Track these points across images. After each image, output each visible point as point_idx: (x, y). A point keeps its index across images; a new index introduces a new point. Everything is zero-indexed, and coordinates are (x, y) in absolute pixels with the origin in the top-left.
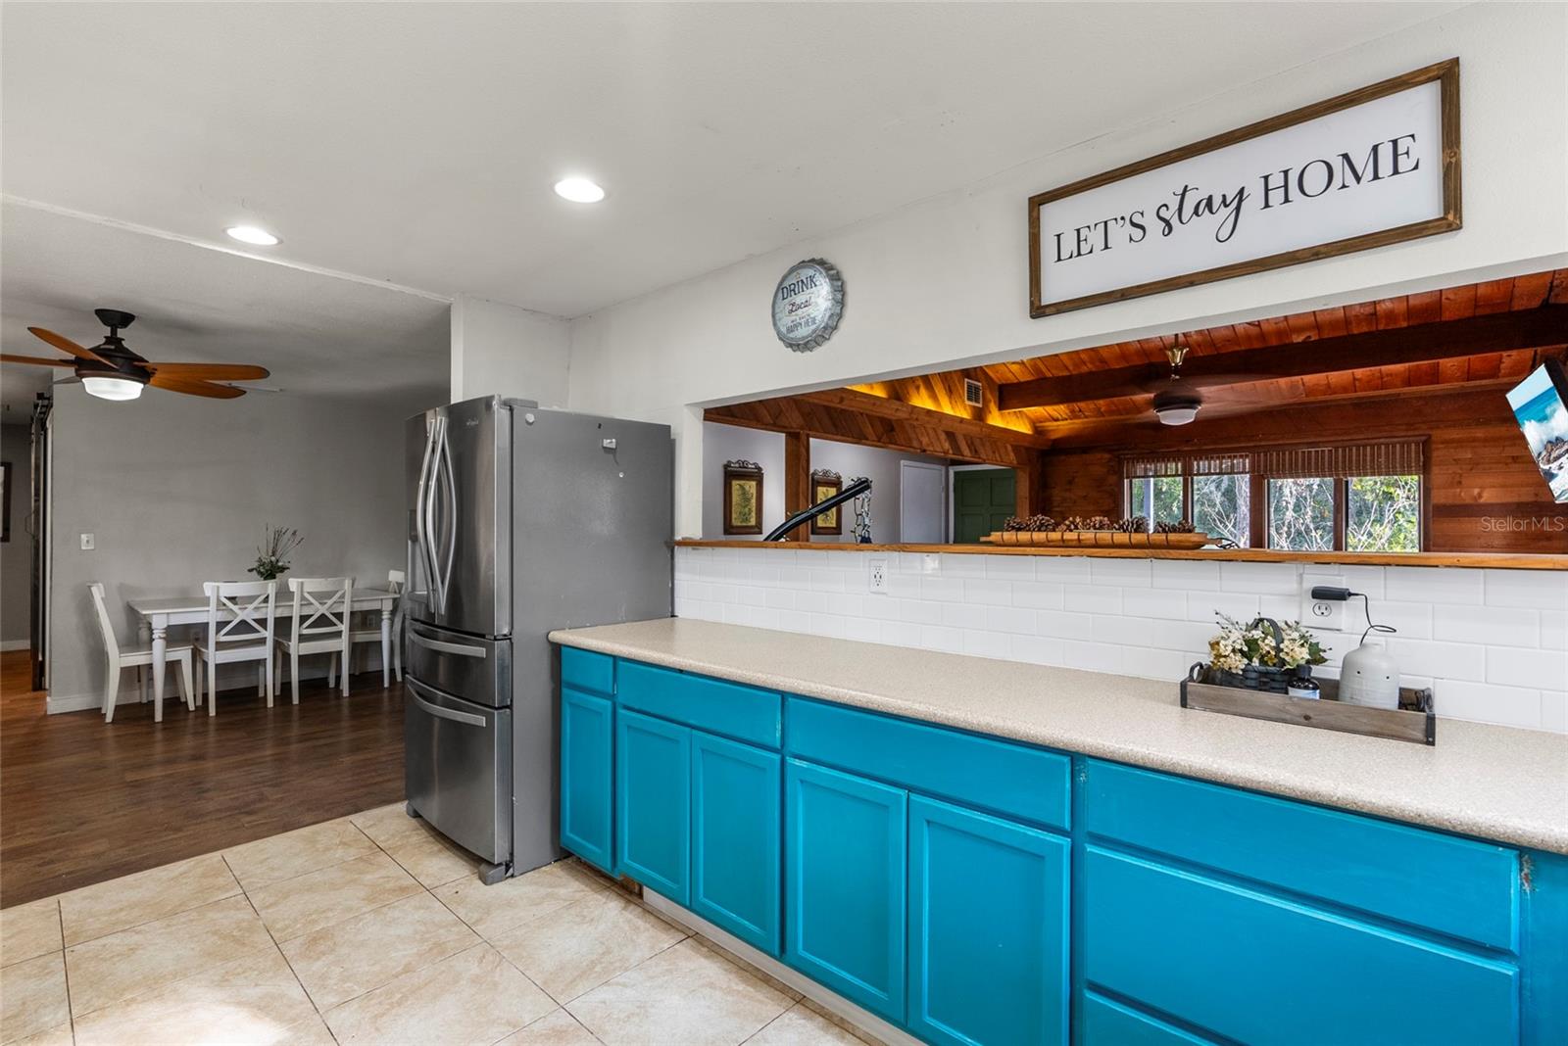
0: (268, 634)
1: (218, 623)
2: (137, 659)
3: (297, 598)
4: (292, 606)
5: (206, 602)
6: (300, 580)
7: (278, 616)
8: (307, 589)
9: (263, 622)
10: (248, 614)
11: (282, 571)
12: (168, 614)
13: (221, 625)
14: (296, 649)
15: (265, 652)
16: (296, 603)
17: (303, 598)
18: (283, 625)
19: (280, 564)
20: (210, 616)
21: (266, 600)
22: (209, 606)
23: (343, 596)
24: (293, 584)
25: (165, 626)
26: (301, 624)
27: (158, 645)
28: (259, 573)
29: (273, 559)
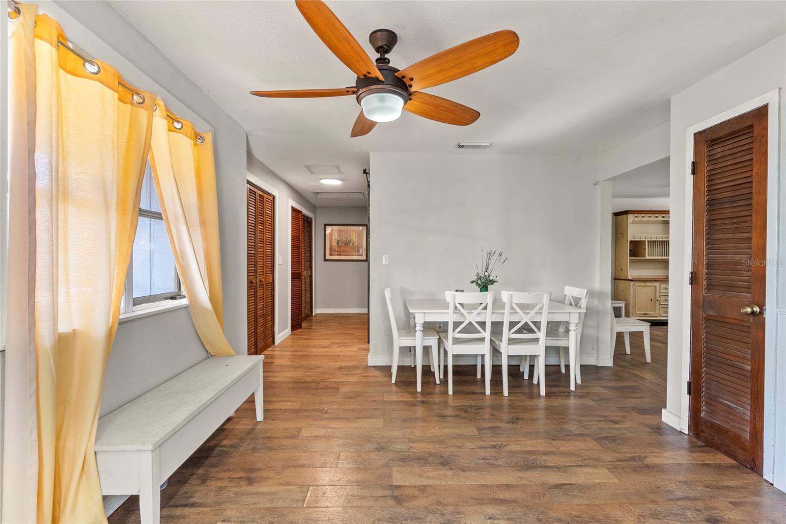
0: (487, 334)
1: (454, 322)
2: (407, 342)
3: (507, 307)
4: (504, 313)
5: (446, 306)
6: (510, 293)
7: (493, 321)
8: (514, 301)
9: (483, 324)
10: (472, 318)
11: (492, 284)
12: (424, 313)
13: (456, 324)
14: (506, 350)
15: (485, 349)
16: (507, 310)
17: (512, 308)
18: (497, 327)
19: (491, 278)
20: (448, 317)
21: (485, 308)
22: (448, 309)
23: (541, 308)
24: (505, 296)
25: (423, 322)
26: (510, 329)
27: (419, 334)
28: (477, 284)
29: (487, 274)
